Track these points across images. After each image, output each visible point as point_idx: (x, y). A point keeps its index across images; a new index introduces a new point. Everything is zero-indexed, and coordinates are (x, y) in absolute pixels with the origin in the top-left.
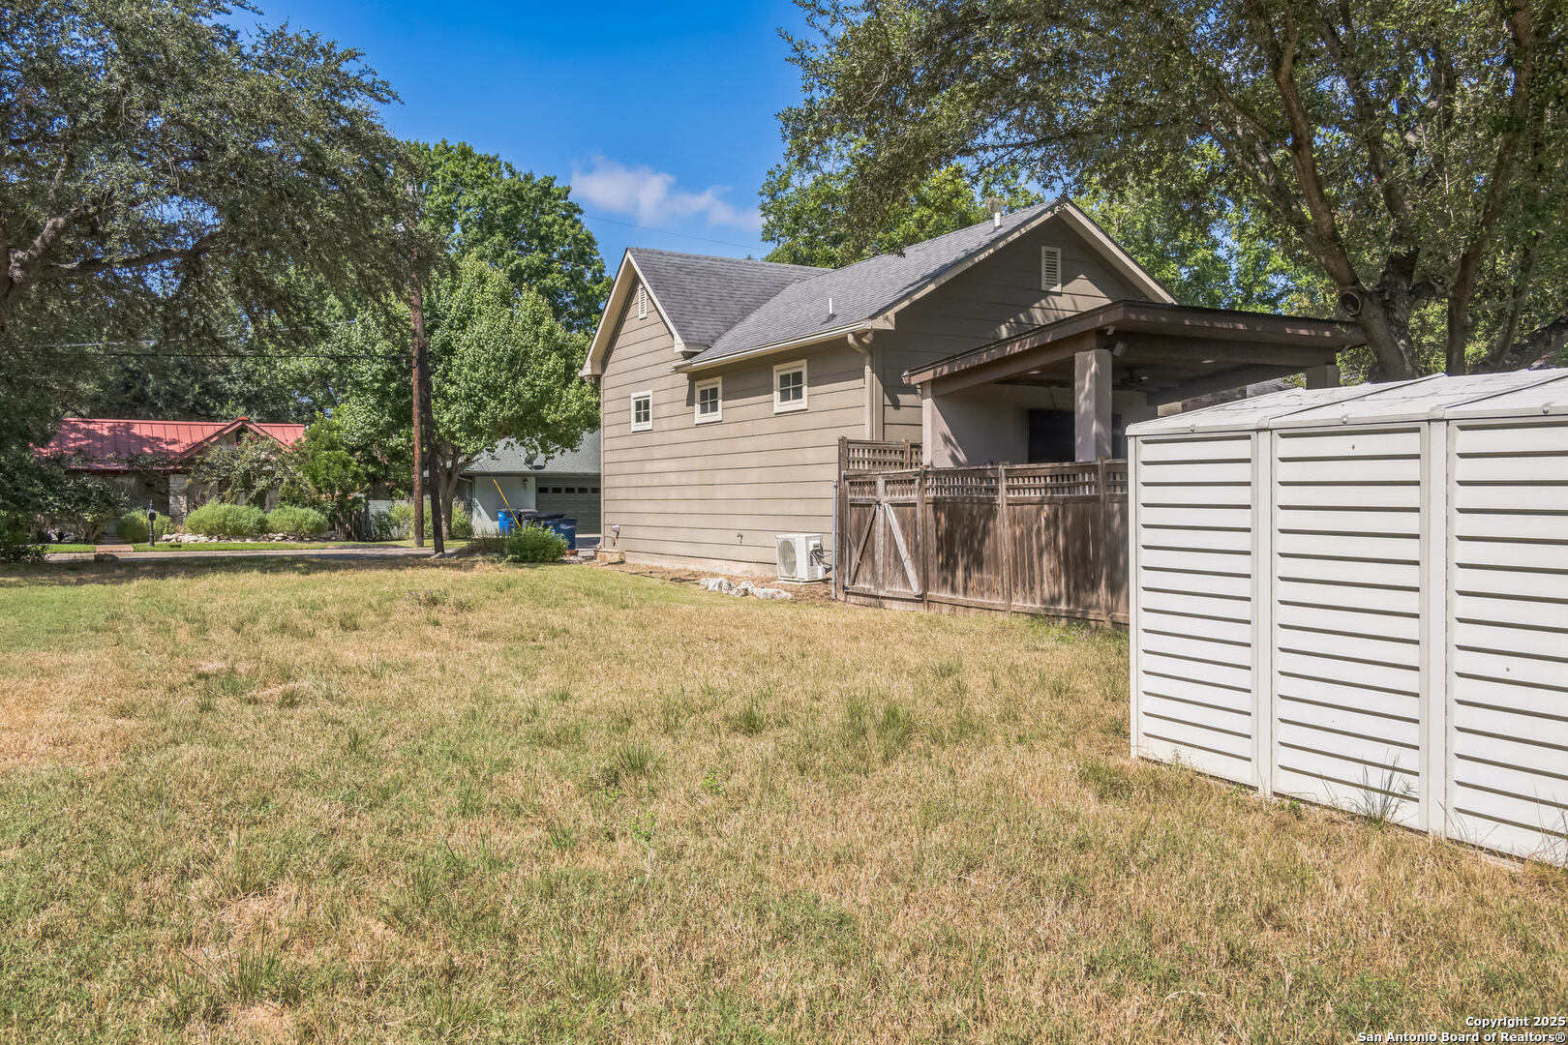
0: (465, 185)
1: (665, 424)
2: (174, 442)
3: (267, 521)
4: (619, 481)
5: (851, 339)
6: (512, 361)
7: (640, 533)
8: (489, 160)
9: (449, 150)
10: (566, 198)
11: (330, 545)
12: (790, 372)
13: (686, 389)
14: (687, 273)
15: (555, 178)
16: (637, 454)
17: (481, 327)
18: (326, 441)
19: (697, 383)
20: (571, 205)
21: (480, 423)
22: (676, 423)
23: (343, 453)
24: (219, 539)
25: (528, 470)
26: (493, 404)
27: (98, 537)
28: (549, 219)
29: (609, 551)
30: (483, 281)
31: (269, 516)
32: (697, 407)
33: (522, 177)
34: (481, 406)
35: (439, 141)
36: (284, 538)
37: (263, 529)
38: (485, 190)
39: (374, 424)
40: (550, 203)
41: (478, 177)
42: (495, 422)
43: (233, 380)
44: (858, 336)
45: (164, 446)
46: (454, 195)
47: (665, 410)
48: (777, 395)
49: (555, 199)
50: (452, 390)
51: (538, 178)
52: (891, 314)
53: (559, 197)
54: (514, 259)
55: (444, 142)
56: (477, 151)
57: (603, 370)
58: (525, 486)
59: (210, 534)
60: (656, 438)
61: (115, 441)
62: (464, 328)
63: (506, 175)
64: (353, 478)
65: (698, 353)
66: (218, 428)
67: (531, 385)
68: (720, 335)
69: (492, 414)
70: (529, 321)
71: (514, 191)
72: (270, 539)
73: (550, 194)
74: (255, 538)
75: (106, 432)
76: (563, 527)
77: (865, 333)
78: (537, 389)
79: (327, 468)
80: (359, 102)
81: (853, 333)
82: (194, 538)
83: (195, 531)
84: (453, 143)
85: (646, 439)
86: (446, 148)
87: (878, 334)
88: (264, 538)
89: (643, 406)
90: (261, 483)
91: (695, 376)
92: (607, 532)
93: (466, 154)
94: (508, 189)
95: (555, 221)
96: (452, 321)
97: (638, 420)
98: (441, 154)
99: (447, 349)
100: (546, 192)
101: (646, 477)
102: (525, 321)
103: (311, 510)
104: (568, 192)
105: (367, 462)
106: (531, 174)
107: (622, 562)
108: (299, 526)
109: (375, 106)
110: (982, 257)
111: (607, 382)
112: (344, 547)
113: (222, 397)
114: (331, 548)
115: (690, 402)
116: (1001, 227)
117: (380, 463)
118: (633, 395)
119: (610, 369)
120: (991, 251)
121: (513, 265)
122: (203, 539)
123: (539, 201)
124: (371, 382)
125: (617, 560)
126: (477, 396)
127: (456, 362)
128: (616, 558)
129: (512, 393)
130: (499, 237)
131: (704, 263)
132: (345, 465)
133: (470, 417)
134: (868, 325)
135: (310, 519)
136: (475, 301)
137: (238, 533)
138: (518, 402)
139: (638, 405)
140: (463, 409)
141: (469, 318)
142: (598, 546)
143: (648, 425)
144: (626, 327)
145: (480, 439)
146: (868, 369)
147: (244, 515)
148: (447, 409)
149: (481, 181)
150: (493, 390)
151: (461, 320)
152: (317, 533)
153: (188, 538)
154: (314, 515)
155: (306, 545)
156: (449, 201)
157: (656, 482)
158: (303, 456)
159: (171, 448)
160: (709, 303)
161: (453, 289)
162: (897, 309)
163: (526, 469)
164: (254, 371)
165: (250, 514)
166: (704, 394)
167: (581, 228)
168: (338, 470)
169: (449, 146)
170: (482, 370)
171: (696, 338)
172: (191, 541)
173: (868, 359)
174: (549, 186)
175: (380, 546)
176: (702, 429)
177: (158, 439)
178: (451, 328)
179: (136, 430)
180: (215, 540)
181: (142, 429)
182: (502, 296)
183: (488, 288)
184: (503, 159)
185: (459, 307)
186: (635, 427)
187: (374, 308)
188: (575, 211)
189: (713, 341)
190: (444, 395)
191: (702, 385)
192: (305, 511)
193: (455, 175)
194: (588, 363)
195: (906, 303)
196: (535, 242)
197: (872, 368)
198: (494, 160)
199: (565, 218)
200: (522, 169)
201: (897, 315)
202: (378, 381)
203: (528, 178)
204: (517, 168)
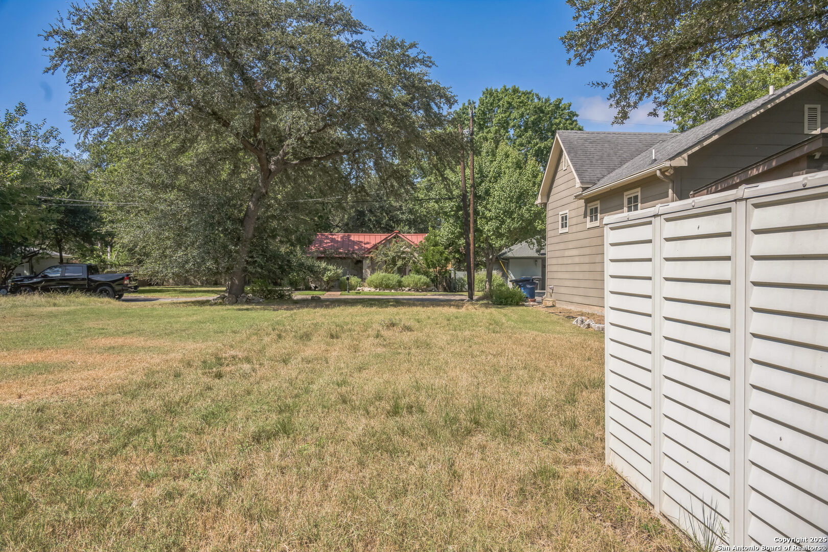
0: (514, 108)
1: (574, 229)
2: (368, 243)
3: (402, 282)
4: (554, 261)
5: (658, 173)
6: (519, 198)
7: (563, 290)
8: (527, 93)
9: (506, 90)
10: (569, 109)
11: (429, 293)
12: (632, 196)
13: (583, 208)
14: (591, 143)
15: (562, 99)
16: (562, 246)
17: (504, 181)
18: (433, 242)
19: (589, 205)
20: (571, 112)
21: (502, 231)
22: (580, 228)
23: (441, 248)
24: (380, 290)
25: (537, 255)
26: (508, 221)
27: (330, 288)
28: (557, 121)
29: (548, 301)
30: (507, 156)
31: (403, 279)
32: (588, 218)
33: (544, 100)
34: (503, 222)
35: (502, 87)
36: (409, 290)
37: (400, 285)
38: (523, 109)
39: (453, 233)
40: (559, 113)
41: (520, 102)
42: (510, 229)
43: (403, 213)
44: (663, 171)
45: (363, 245)
46: (508, 113)
47: (574, 221)
48: (626, 209)
49: (562, 110)
50: (488, 214)
51: (552, 100)
52: (685, 156)
53: (565, 109)
54: (537, 144)
55: (505, 87)
56: (521, 89)
57: (548, 201)
58: (536, 264)
59: (376, 287)
60: (570, 237)
61: (343, 243)
62: (496, 181)
63: (536, 100)
64: (445, 260)
65: (588, 188)
66: (385, 237)
67: (529, 210)
68: (604, 176)
69: (508, 226)
70: (530, 176)
71: (538, 108)
72: (403, 290)
73: (559, 107)
74: (396, 290)
75: (339, 240)
76: (528, 286)
77: (667, 169)
78: (532, 212)
79: (433, 255)
80: (417, 69)
81: (660, 170)
82: (369, 289)
83: (370, 286)
84: (509, 86)
85: (565, 238)
86: (505, 89)
87: (676, 169)
88: (400, 290)
89: (564, 218)
90: (400, 263)
91: (588, 201)
92: (548, 290)
93: (515, 91)
94: (535, 107)
95: (560, 122)
96: (491, 178)
97: (562, 227)
98: (503, 92)
99: (487, 193)
100: (557, 107)
101: (565, 259)
102: (529, 176)
103: (423, 276)
104: (570, 105)
105: (455, 252)
106: (549, 98)
107: (554, 306)
108: (416, 284)
109: (424, 69)
110: (754, 115)
111: (549, 207)
112: (435, 295)
113: (398, 222)
114: (429, 296)
115: (585, 216)
116: (773, 95)
117: (461, 253)
118: (560, 213)
119: (550, 200)
120: (762, 111)
121: (536, 148)
122: (373, 290)
123: (554, 112)
124: (450, 211)
125: (551, 305)
126: (500, 217)
127: (491, 199)
128: (550, 304)
129: (519, 215)
130: (530, 133)
131: (602, 136)
132: (442, 253)
133: (498, 228)
134: (667, 164)
135: (422, 280)
136: (503, 167)
137: (388, 287)
138: (521, 219)
139: (562, 218)
140: (493, 224)
141: (499, 176)
142: (544, 297)
143: (566, 230)
144: (558, 175)
145: (502, 240)
146: (670, 191)
147: (391, 278)
148: (487, 224)
149: (521, 105)
150: (509, 213)
151: (495, 178)
152: (426, 288)
153: (367, 289)
154: (424, 279)
155: (418, 293)
156: (505, 117)
157: (570, 262)
158: (422, 249)
159: (366, 246)
160: (601, 158)
161: (492, 161)
162: (690, 152)
163: (536, 255)
164: (413, 209)
165: (395, 277)
166: (591, 210)
167: (576, 125)
168: (437, 257)
169: (507, 88)
170: (503, 203)
171: (589, 179)
172: (367, 290)
173: (671, 185)
174: (559, 104)
175: (453, 295)
176: (592, 231)
177: (361, 242)
178: (490, 182)
179: (352, 238)
180: (378, 290)
181: (355, 237)
182: (517, 163)
183: (510, 159)
184: (534, 92)
185: (494, 171)
186: (561, 231)
187: (435, 174)
188: (574, 116)
189: (599, 180)
190: (486, 218)
191: (592, 205)
192: (419, 276)
193: (508, 103)
194: (540, 196)
195: (697, 148)
196: (550, 134)
197: (673, 190)
198: (530, 93)
199: (567, 120)
200: (544, 96)
201: (689, 156)
202: (453, 211)
203: (547, 101)
204: (541, 95)
